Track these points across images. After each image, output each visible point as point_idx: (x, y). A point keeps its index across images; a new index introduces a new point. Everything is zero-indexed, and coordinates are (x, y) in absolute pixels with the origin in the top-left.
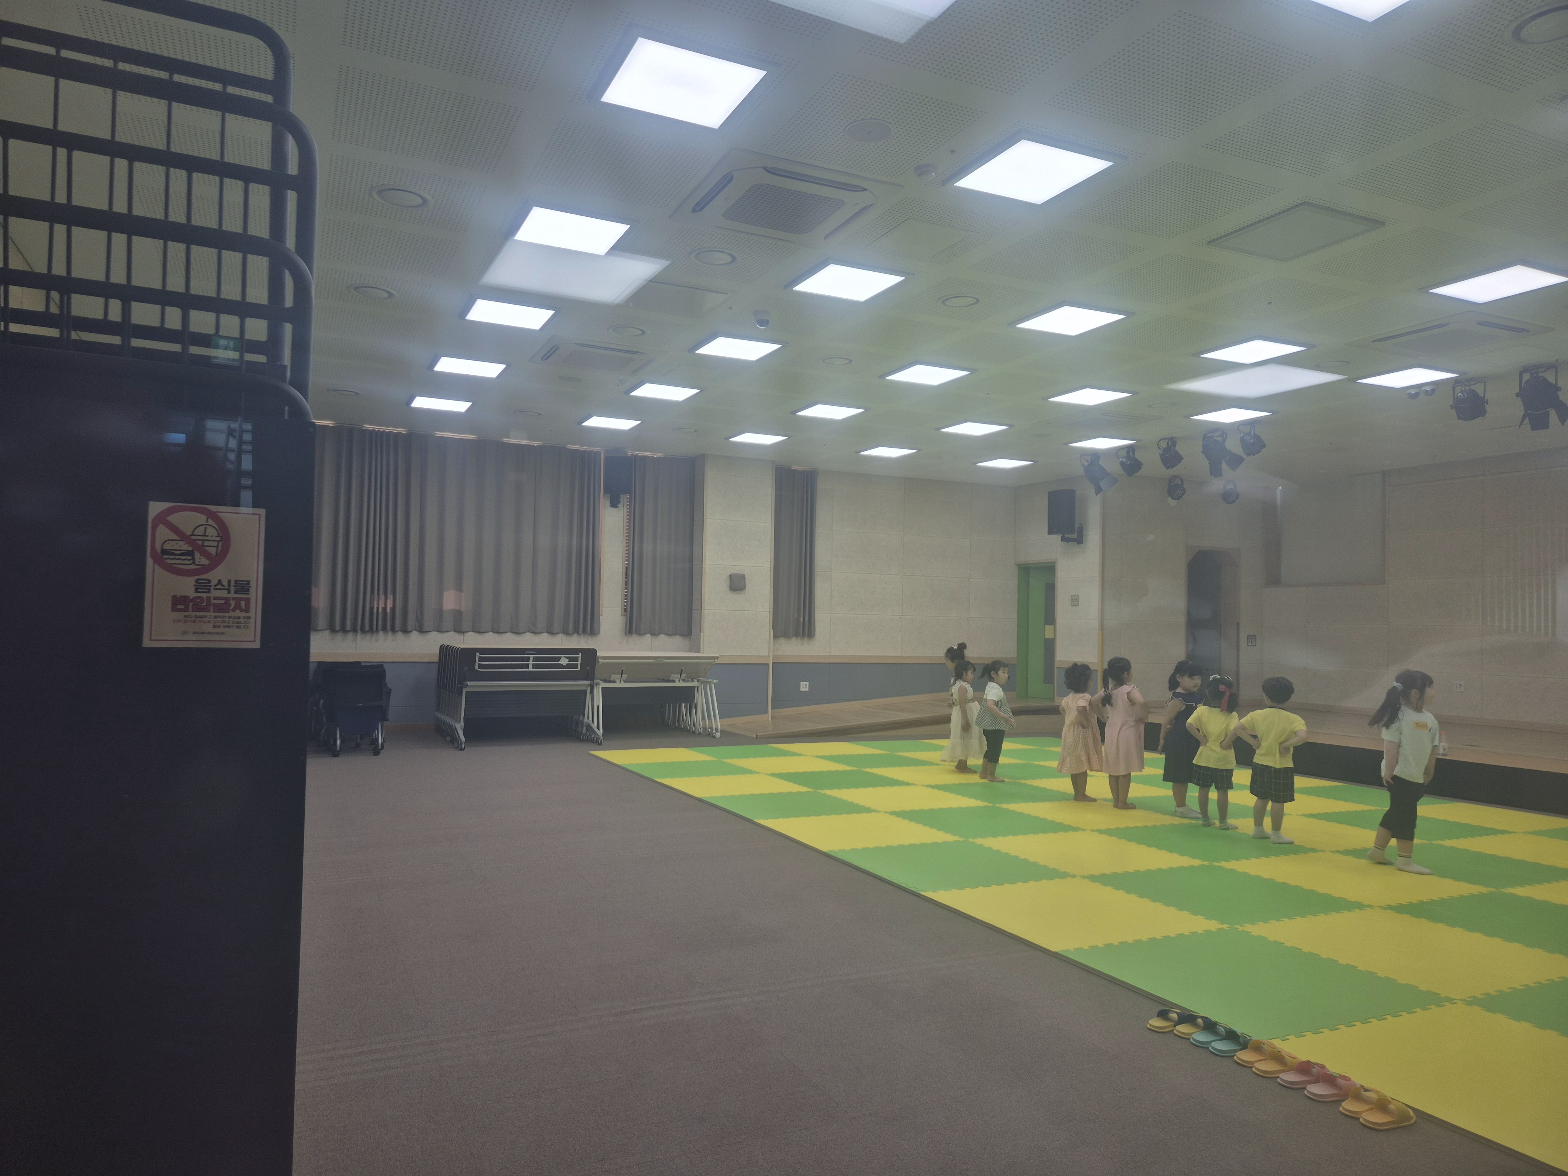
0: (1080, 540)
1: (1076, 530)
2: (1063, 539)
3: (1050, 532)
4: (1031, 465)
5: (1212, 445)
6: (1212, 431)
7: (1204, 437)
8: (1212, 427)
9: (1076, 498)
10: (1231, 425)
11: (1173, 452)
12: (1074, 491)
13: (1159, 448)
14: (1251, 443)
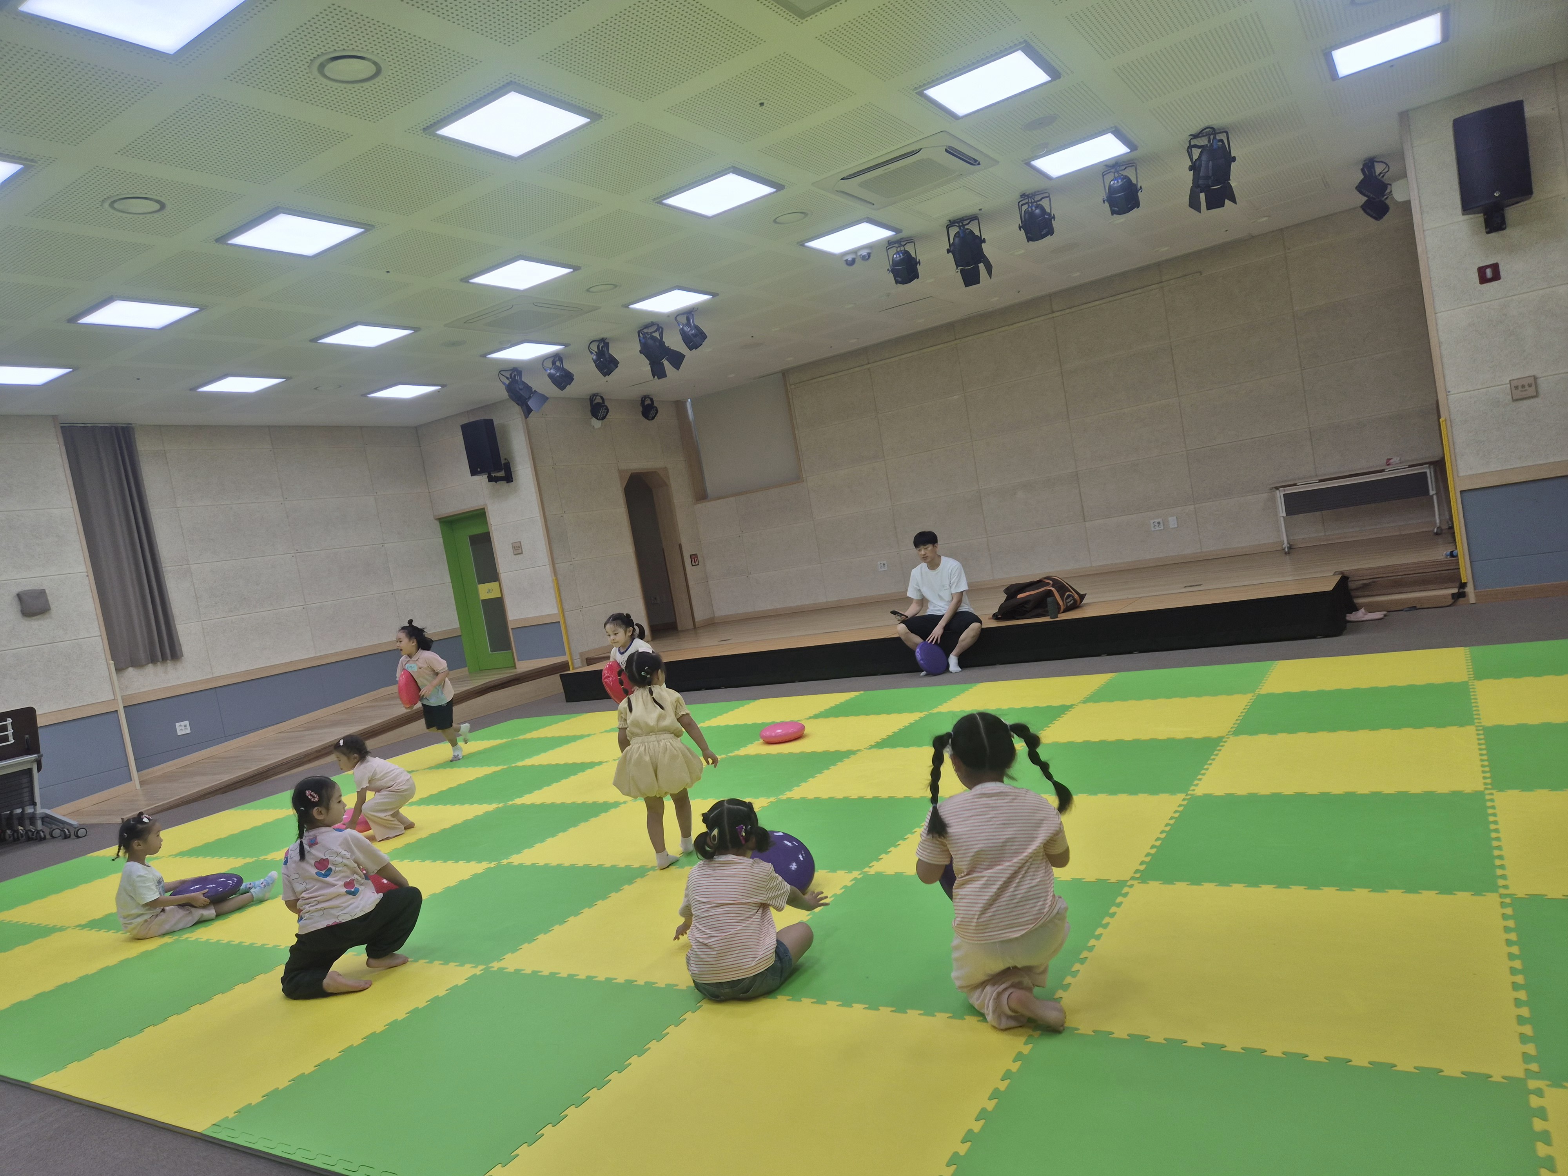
0: (509, 478)
1: (502, 466)
2: (491, 479)
3: (473, 473)
4: (438, 391)
5: (650, 342)
6: (647, 326)
7: (639, 332)
8: (648, 321)
9: (496, 429)
10: (669, 315)
11: (607, 356)
12: (492, 420)
13: (592, 353)
14: (693, 334)
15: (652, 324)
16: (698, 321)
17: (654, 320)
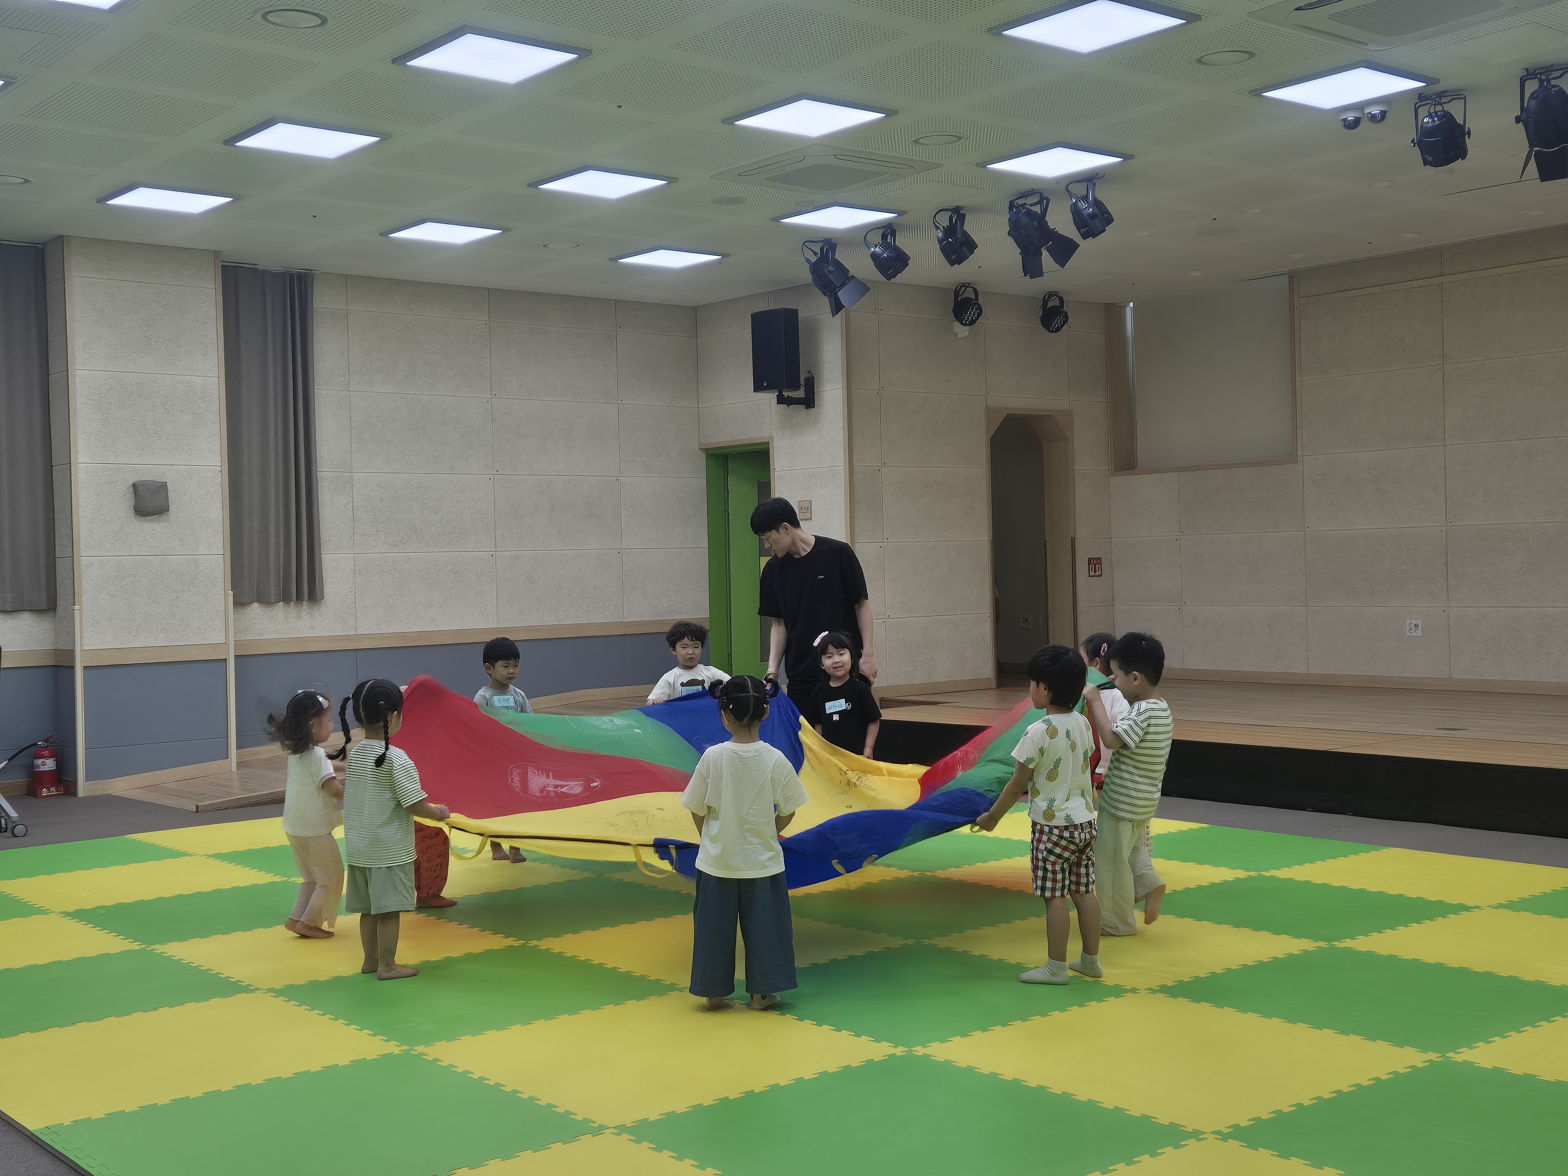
0: (809, 401)
1: (802, 382)
2: (781, 400)
3: (758, 388)
4: (718, 262)
5: (1025, 220)
6: (1025, 195)
7: (1012, 205)
8: (1028, 187)
9: (801, 326)
10: (1058, 181)
11: (959, 236)
12: (795, 312)
13: (937, 228)
14: (1089, 215)
15: (1032, 192)
16: (1102, 194)
17: (1035, 187)
